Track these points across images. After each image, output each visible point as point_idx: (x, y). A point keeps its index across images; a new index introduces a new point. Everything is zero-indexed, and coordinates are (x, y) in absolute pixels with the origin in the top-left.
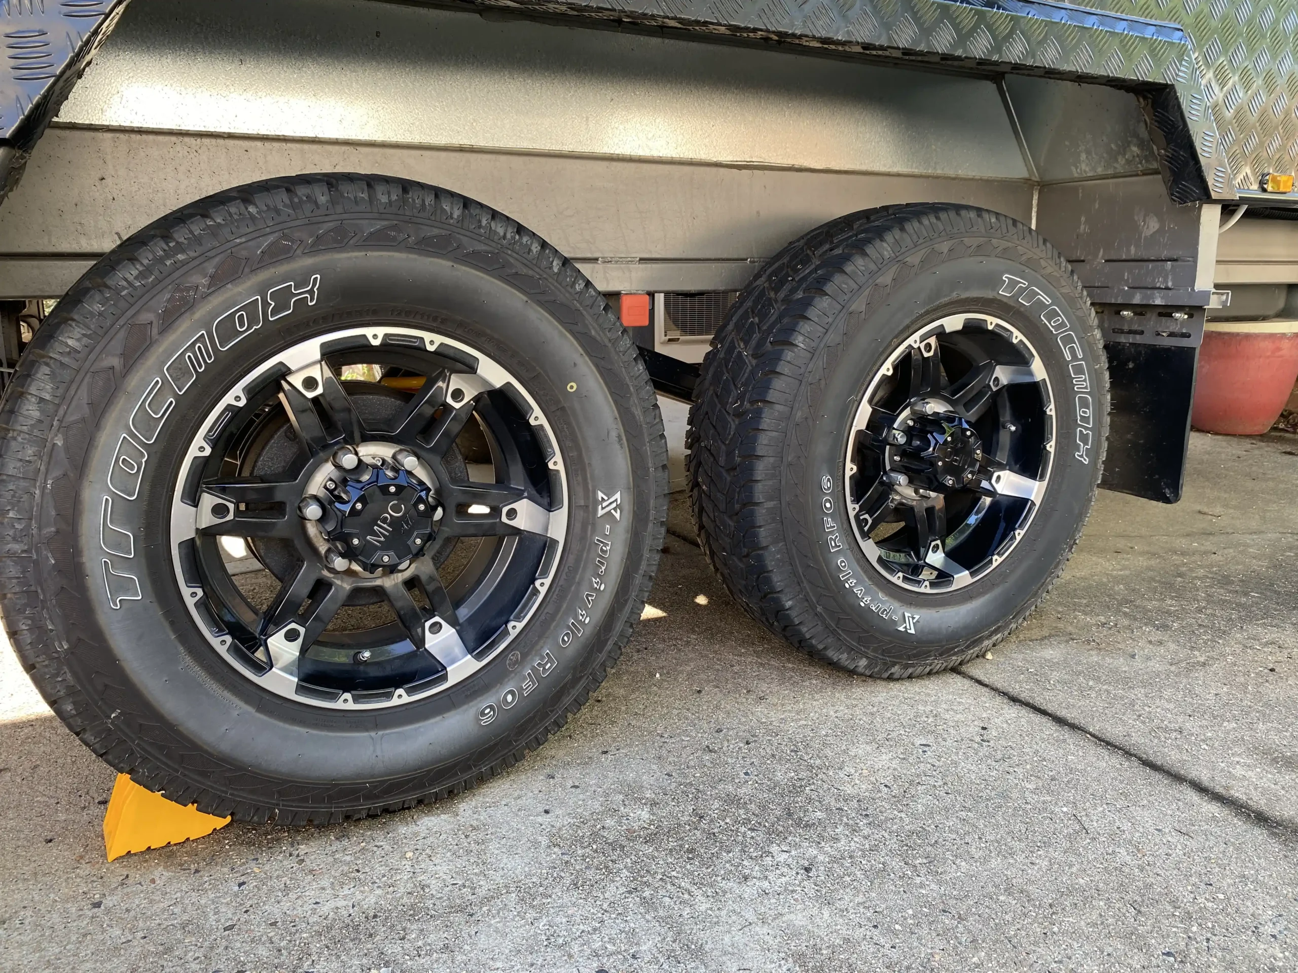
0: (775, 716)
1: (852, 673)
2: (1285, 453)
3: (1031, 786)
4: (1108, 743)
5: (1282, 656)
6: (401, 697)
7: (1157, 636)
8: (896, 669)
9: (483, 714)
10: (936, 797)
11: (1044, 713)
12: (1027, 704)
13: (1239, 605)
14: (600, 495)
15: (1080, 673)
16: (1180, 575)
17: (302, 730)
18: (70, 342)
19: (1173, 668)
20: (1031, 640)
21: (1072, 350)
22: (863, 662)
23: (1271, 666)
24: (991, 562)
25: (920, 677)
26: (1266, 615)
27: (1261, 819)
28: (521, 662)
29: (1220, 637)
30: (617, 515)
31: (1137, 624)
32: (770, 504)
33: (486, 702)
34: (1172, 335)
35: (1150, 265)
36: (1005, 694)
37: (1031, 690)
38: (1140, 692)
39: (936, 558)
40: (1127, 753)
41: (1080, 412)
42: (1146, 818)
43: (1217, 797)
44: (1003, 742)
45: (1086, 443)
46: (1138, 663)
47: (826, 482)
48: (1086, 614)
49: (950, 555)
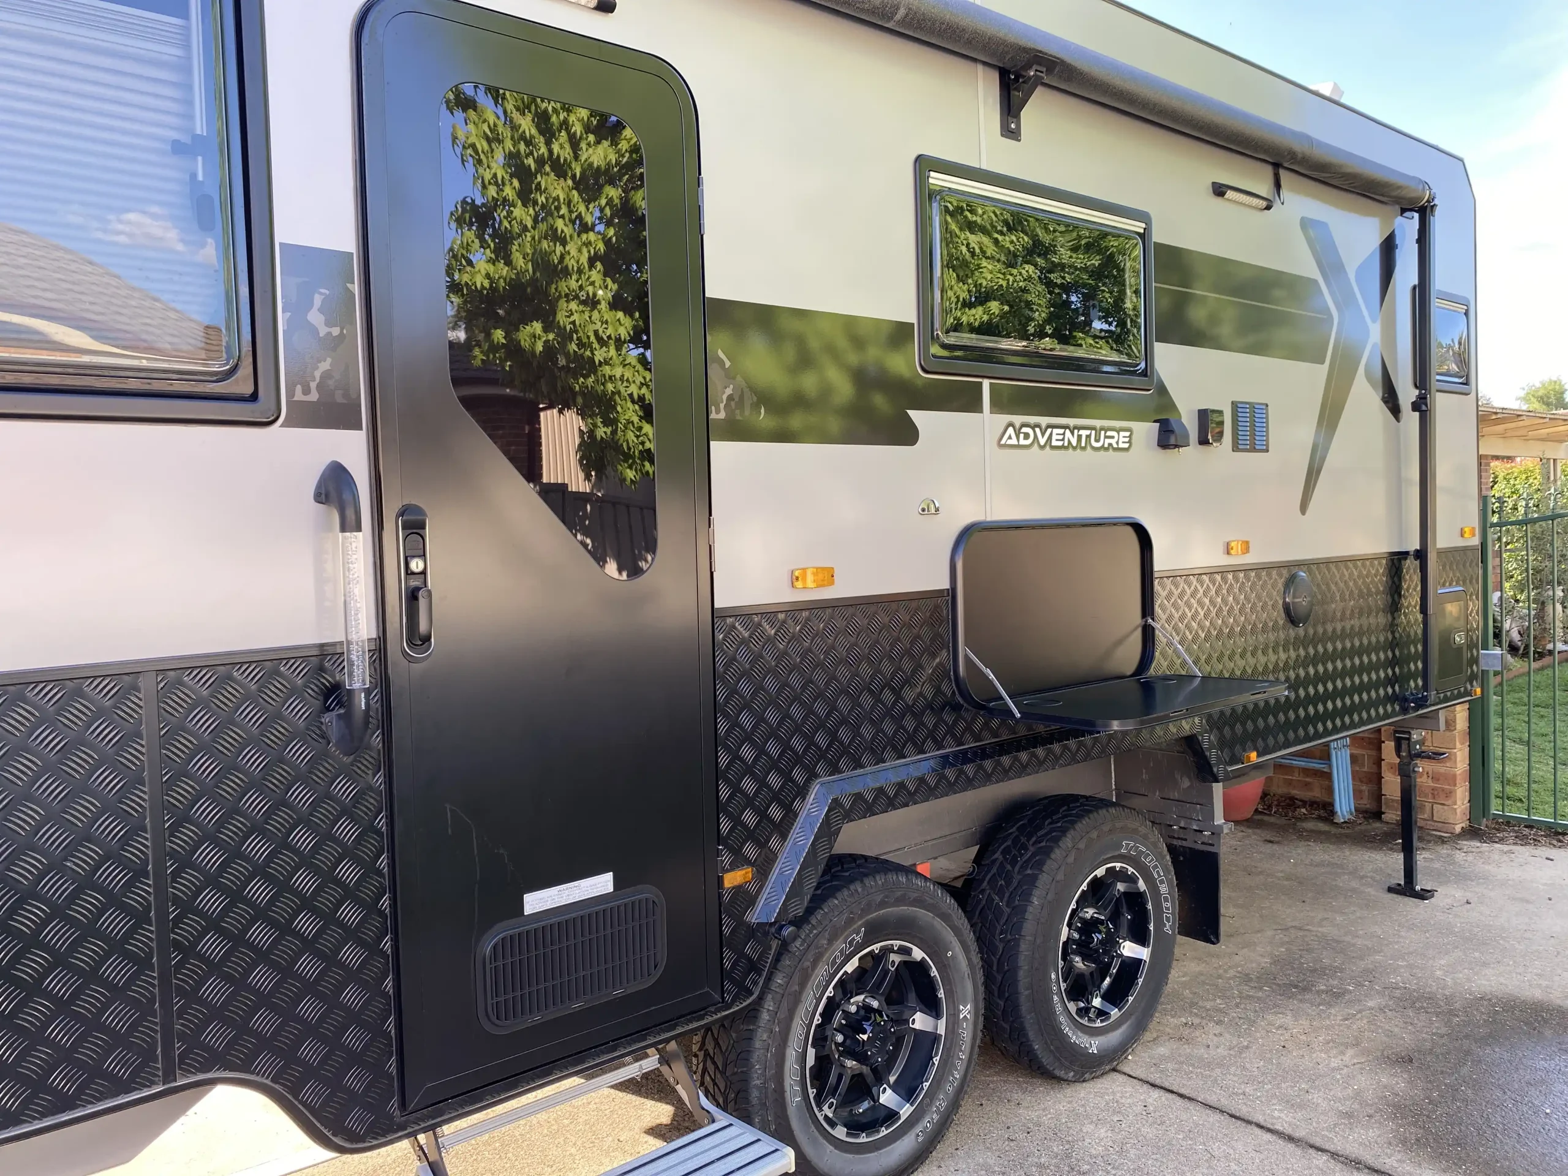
0: (1033, 1115)
1: (1059, 1080)
2: (1266, 840)
3: (1181, 1137)
4: (1210, 1107)
5: (1287, 1036)
6: (884, 1132)
7: (1218, 1029)
8: (1087, 1076)
9: (918, 1135)
10: (1138, 1149)
11: (1172, 1092)
12: (1162, 1088)
13: (1259, 999)
14: (961, 1007)
15: (1182, 1063)
16: (1219, 977)
17: (850, 1156)
18: (779, 981)
19: (1231, 1052)
20: (1149, 1042)
21: (1158, 872)
22: (1072, 1074)
23: (1283, 1044)
24: (1128, 1001)
25: (1097, 1077)
26: (1276, 1006)
27: (1290, 1139)
28: (930, 1105)
29: (1252, 1026)
30: (968, 1017)
31: (1204, 1021)
32: (1027, 993)
33: (918, 1128)
34: (1203, 843)
35: (1188, 805)
36: (1147, 1082)
37: (1160, 1078)
38: (1218, 1071)
39: (1097, 1002)
40: (1221, 1111)
41: (1164, 905)
42: (1239, 1146)
43: (1269, 1130)
44: (1157, 1113)
45: (1169, 922)
46: (1212, 1052)
47: (1053, 976)
48: (1173, 1017)
49: (1104, 997)
